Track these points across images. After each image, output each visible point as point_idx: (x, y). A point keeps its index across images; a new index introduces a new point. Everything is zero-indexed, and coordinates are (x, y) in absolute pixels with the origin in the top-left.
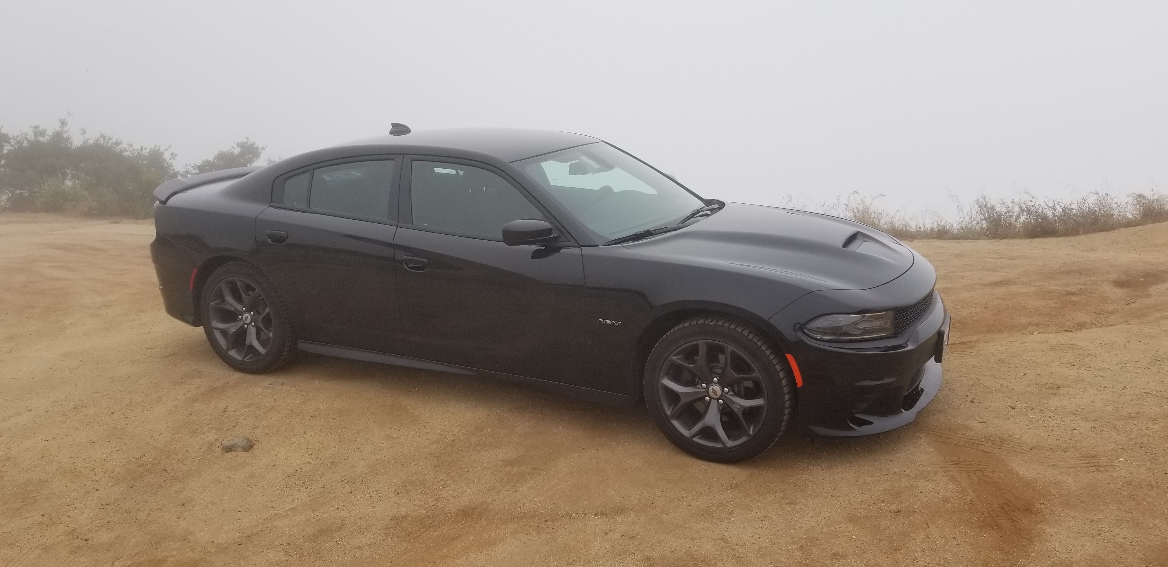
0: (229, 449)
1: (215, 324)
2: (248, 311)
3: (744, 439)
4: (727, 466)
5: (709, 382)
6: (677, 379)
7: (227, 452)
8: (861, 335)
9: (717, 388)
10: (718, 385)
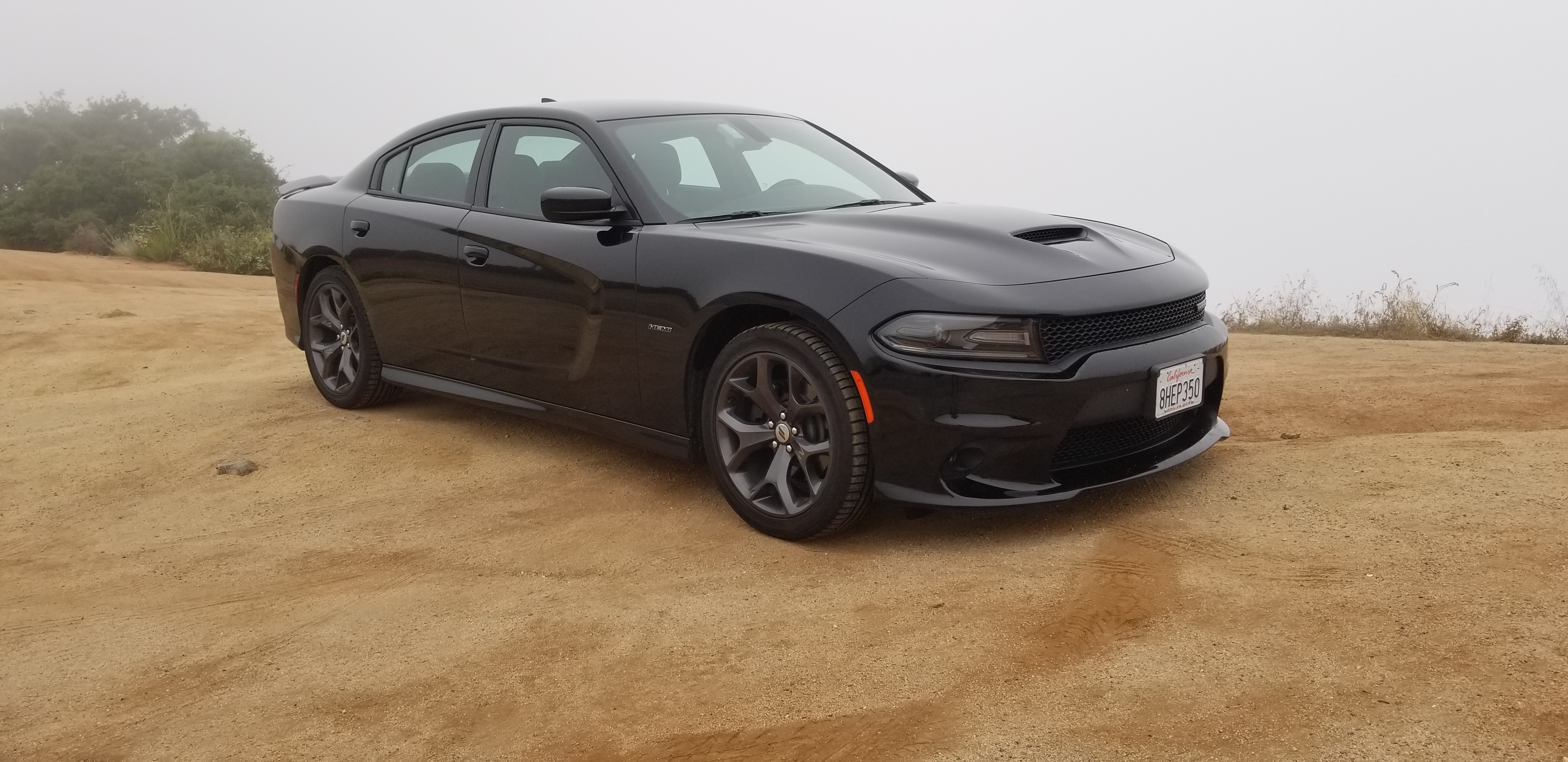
0: (223, 471)
1: (316, 345)
2: (345, 329)
3: (810, 503)
4: (790, 544)
5: (776, 420)
6: (736, 414)
7: (220, 474)
8: (974, 349)
9: (783, 426)
10: (786, 422)
